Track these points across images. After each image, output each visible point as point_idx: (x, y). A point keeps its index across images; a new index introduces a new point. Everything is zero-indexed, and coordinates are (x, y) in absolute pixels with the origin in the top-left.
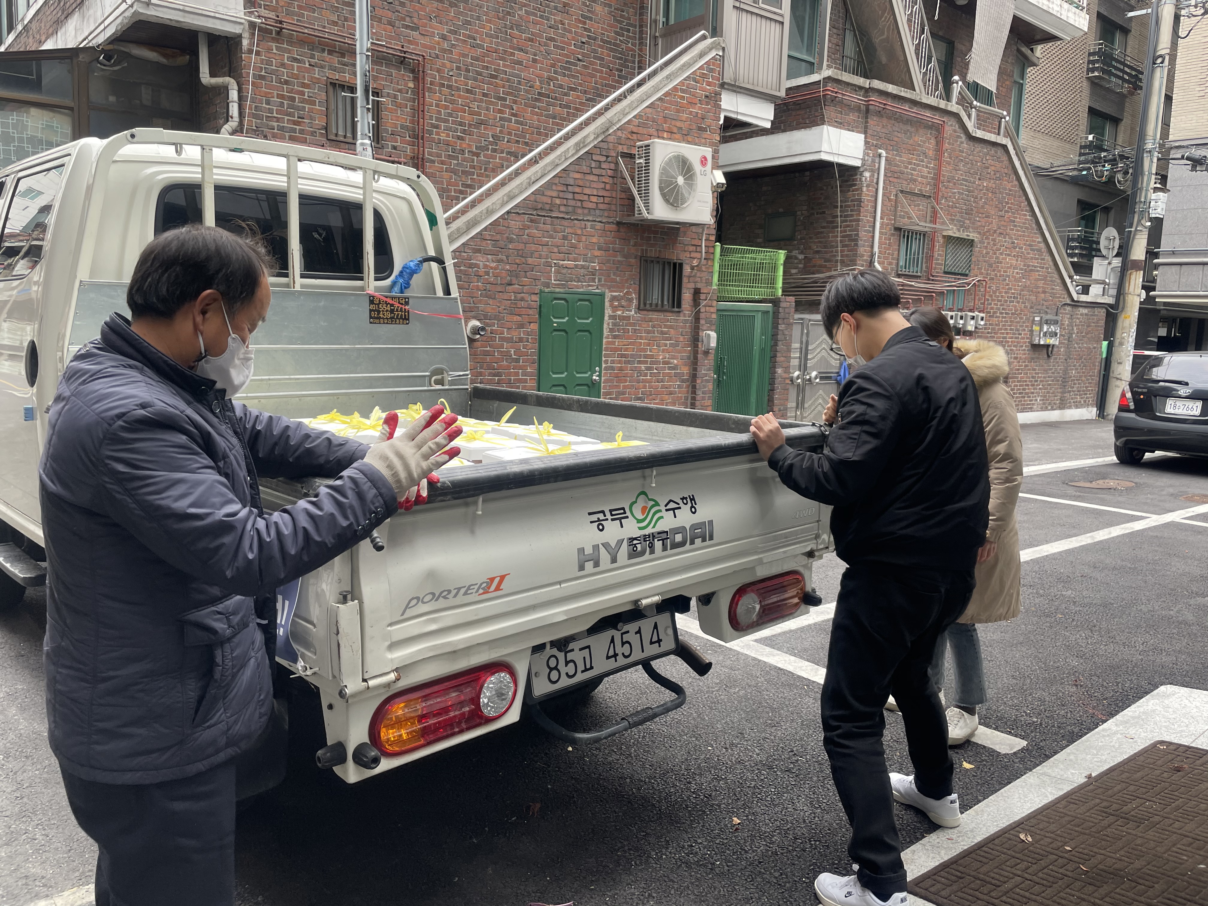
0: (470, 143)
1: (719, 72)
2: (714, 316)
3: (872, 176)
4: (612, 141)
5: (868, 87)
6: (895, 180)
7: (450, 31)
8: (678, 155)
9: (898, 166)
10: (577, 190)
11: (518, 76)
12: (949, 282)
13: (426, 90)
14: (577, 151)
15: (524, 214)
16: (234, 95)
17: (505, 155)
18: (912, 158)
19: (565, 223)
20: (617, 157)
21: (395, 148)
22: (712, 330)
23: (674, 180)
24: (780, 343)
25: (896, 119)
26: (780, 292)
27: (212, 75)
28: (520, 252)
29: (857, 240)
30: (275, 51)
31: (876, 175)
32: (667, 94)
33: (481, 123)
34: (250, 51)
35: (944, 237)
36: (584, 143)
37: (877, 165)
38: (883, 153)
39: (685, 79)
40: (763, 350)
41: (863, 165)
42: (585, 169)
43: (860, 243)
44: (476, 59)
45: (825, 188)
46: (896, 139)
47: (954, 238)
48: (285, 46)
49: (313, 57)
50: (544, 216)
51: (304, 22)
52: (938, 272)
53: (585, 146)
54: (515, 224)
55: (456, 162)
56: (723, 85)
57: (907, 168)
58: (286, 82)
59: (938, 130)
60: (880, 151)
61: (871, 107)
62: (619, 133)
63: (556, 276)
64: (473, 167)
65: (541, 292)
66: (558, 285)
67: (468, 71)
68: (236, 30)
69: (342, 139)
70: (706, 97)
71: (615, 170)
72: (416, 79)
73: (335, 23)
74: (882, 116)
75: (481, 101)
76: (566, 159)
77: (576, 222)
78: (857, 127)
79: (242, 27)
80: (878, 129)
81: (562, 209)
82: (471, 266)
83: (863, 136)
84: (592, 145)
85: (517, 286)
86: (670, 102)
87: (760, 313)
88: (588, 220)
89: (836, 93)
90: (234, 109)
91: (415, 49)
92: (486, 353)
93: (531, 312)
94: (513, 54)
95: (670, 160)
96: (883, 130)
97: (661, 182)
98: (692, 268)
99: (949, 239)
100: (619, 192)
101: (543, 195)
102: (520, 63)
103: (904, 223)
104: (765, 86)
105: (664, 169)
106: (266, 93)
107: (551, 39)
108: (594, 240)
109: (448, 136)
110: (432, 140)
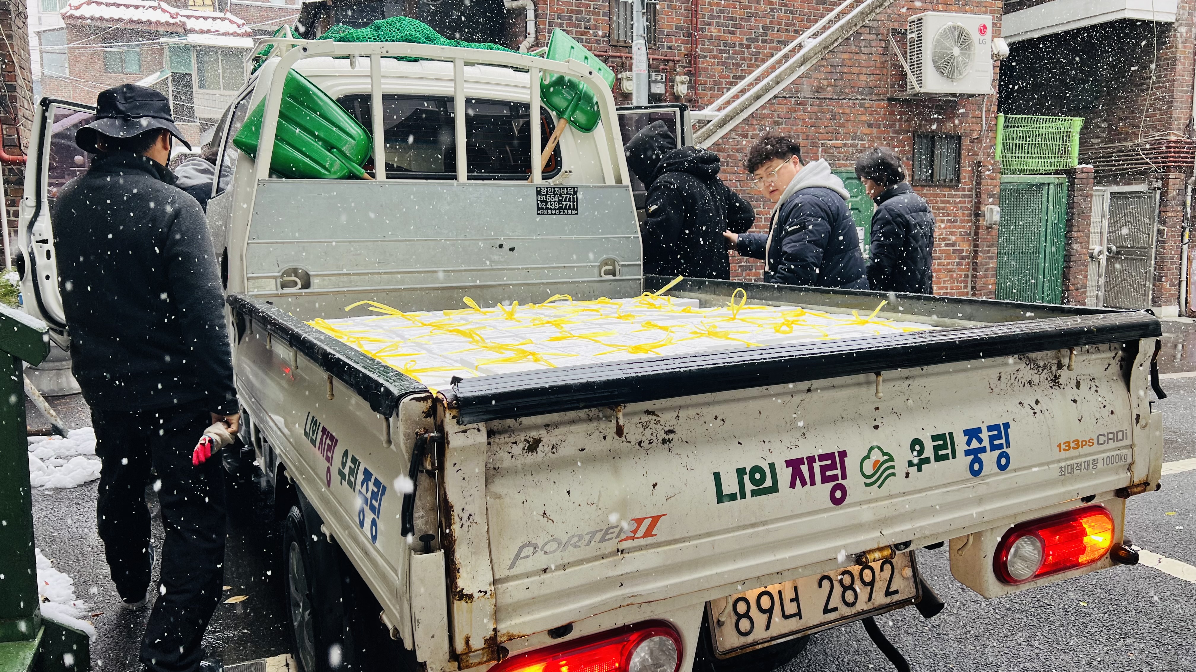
0: (740, 37)
2: (997, 190)
3: (1189, 31)
4: (883, 19)
8: (954, 26)
10: (846, 70)
14: (846, 32)
15: (790, 97)
16: (531, 14)
17: (775, 44)
19: (833, 103)
20: (888, 34)
21: (670, 48)
22: (995, 205)
23: (949, 52)
24: (1077, 217)
26: (1076, 161)
29: (1171, 102)
33: (752, 16)
41: (1177, 20)
42: (854, 48)
43: (1175, 105)
54: (782, 107)
55: (728, 55)
62: (890, 10)
64: (743, 59)
69: (622, 44)
71: (886, 48)
81: (830, 89)
88: (857, 99)
90: (531, 27)
95: (945, 31)
97: (934, 54)
98: (972, 141)
100: (889, 69)
101: (810, 77)
105: (938, 41)
106: (558, 9)
108: (864, 118)
109: (719, 31)
110: (706, 37)
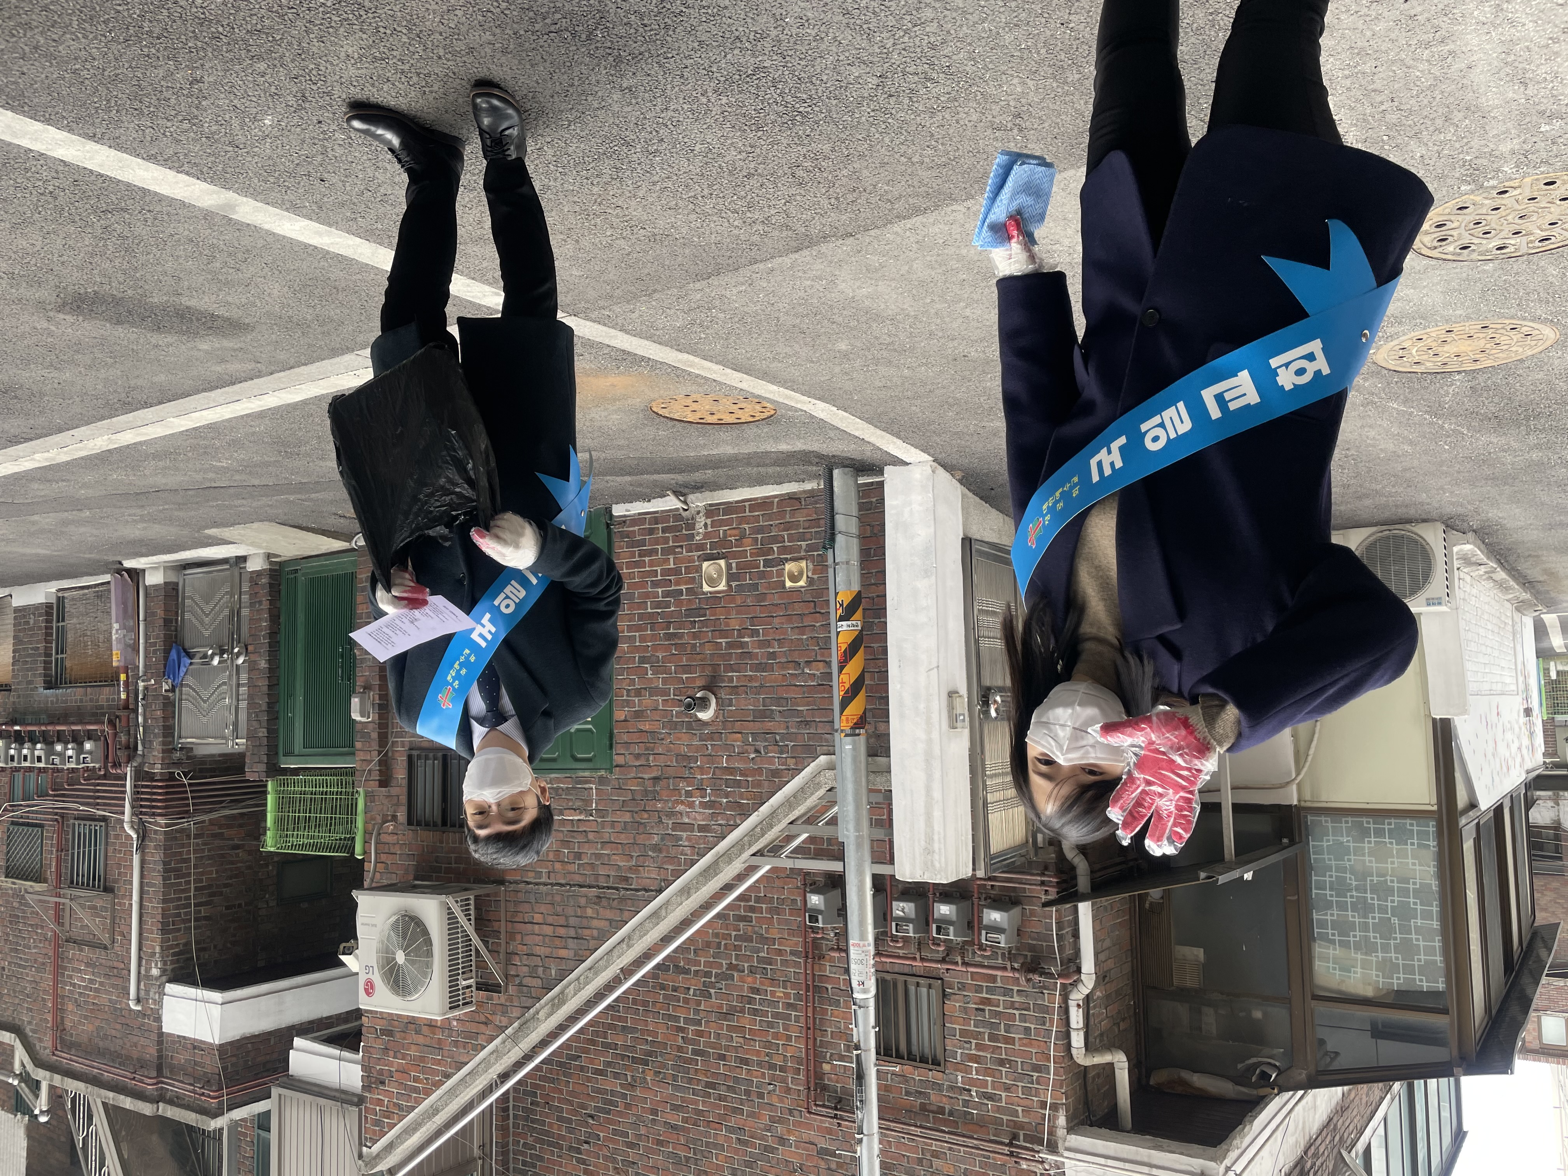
0: (743, 983)
1: (366, 1122)
2: (358, 745)
3: (148, 970)
4: (514, 1009)
5: (161, 1104)
6: (116, 964)
7: (773, 1150)
8: (404, 996)
9: (114, 986)
10: (562, 931)
11: (676, 1088)
12: (36, 812)
13: (805, 1061)
14: (562, 992)
15: (637, 890)
16: (1077, 1040)
17: (693, 969)
18: (95, 997)
19: (578, 879)
20: (507, 984)
22: (360, 722)
23: (410, 957)
24: (264, 707)
25: (119, 1056)
26: (270, 787)
27: (1111, 1065)
28: (641, 831)
29: (166, 871)
30: (1020, 1109)
31: (143, 972)
32: (438, 1084)
33: (726, 1016)
34: (1055, 1107)
35: (45, 881)
36: (553, 1005)
37: (142, 986)
38: (133, 1006)
39: (414, 1108)
40: (291, 695)
41: (162, 986)
42: (552, 964)
43: (160, 867)
44: (736, 1111)
45: (229, 945)
46: (119, 1027)
47: (31, 880)
48: (1005, 1118)
49: (966, 1103)
50: (608, 888)
51: (979, 1155)
52: (50, 826)
53: (553, 999)
54: (650, 874)
55: (760, 955)
56: (358, 1100)
57: (101, 984)
58: (1002, 1063)
59: (63, 1042)
60: (139, 1008)
61: (154, 1074)
62: (505, 1021)
63: (590, 795)
64: (737, 948)
65: (610, 770)
66: (587, 782)
67: (748, 1093)
68: (1075, 1140)
69: (922, 981)
70: (383, 1083)
71: (508, 963)
72: (819, 1075)
73: (936, 1154)
74: (139, 1060)
75: (727, 1048)
76: (578, 979)
77: (563, 882)
78: (174, 1042)
79: (1067, 1144)
80: (143, 1041)
81: (583, 901)
82: (711, 805)
83: (164, 1030)
84: (542, 1002)
85: (646, 776)
86: (435, 1072)
87: (296, 752)
88: (545, 884)
89: (203, 1094)
90: (1076, 1018)
91: (821, 1121)
92: (687, 669)
93: (625, 738)
94: (685, 1120)
95: (416, 990)
96: (135, 1039)
97: (430, 954)
98: (394, 818)
99: (39, 878)
100: (503, 930)
101: (611, 921)
102: (675, 1108)
103: (101, 901)
104: (301, 1103)
105: (425, 975)
106: (1031, 1045)
107: (631, 1145)
109: (773, 993)
110: (794, 985)
